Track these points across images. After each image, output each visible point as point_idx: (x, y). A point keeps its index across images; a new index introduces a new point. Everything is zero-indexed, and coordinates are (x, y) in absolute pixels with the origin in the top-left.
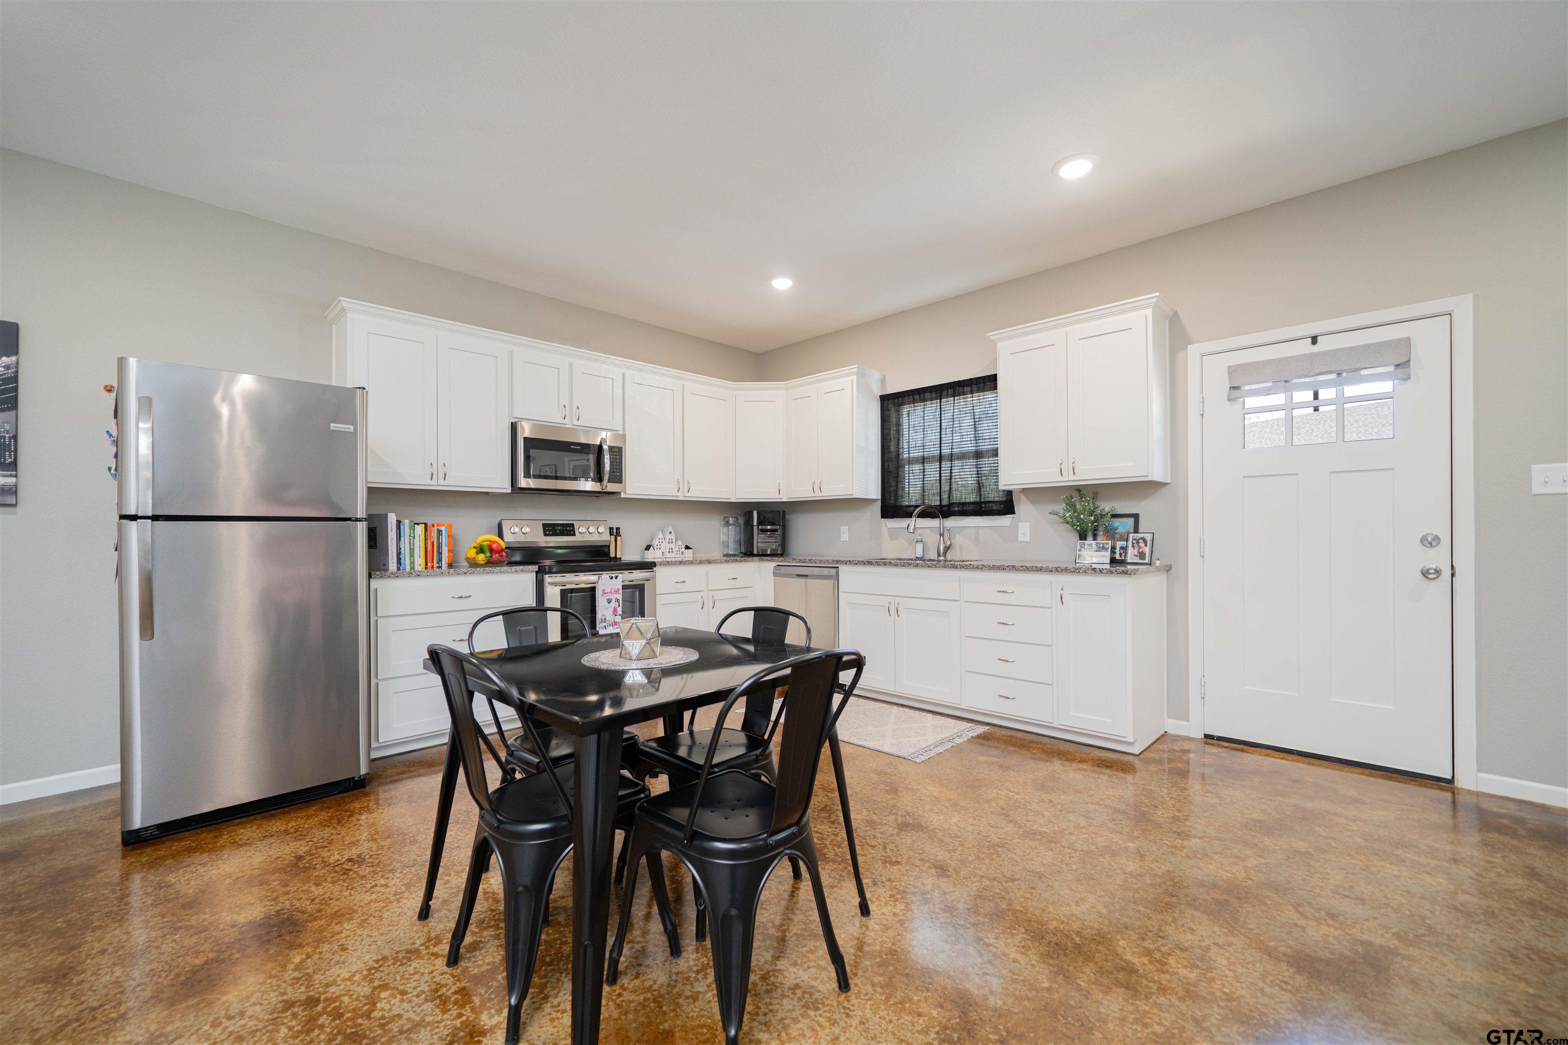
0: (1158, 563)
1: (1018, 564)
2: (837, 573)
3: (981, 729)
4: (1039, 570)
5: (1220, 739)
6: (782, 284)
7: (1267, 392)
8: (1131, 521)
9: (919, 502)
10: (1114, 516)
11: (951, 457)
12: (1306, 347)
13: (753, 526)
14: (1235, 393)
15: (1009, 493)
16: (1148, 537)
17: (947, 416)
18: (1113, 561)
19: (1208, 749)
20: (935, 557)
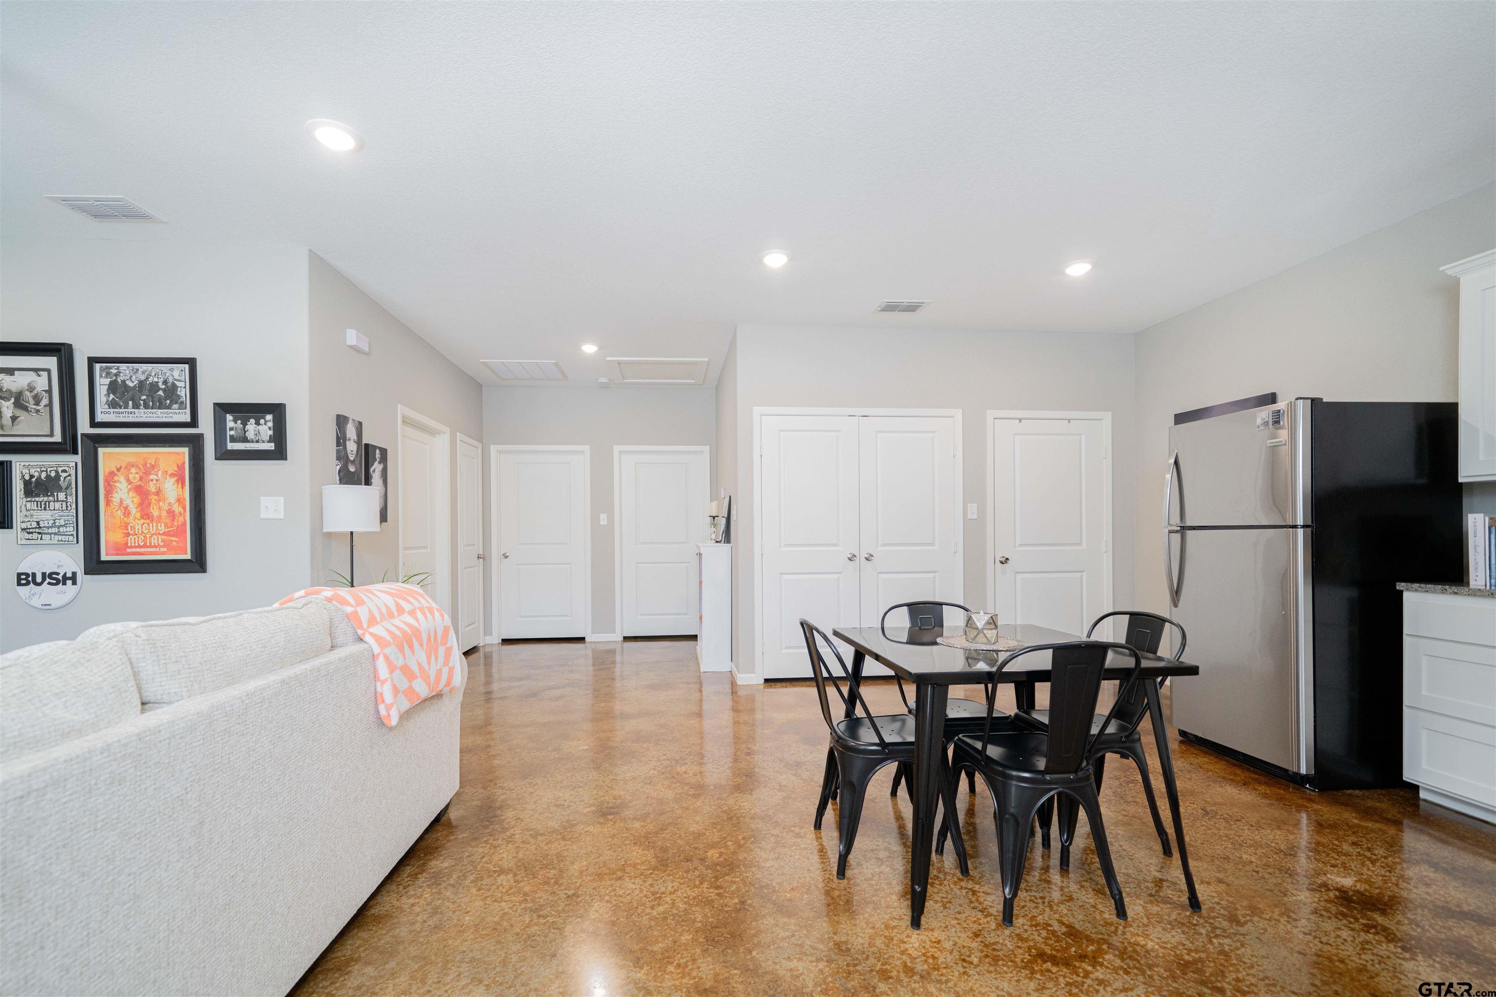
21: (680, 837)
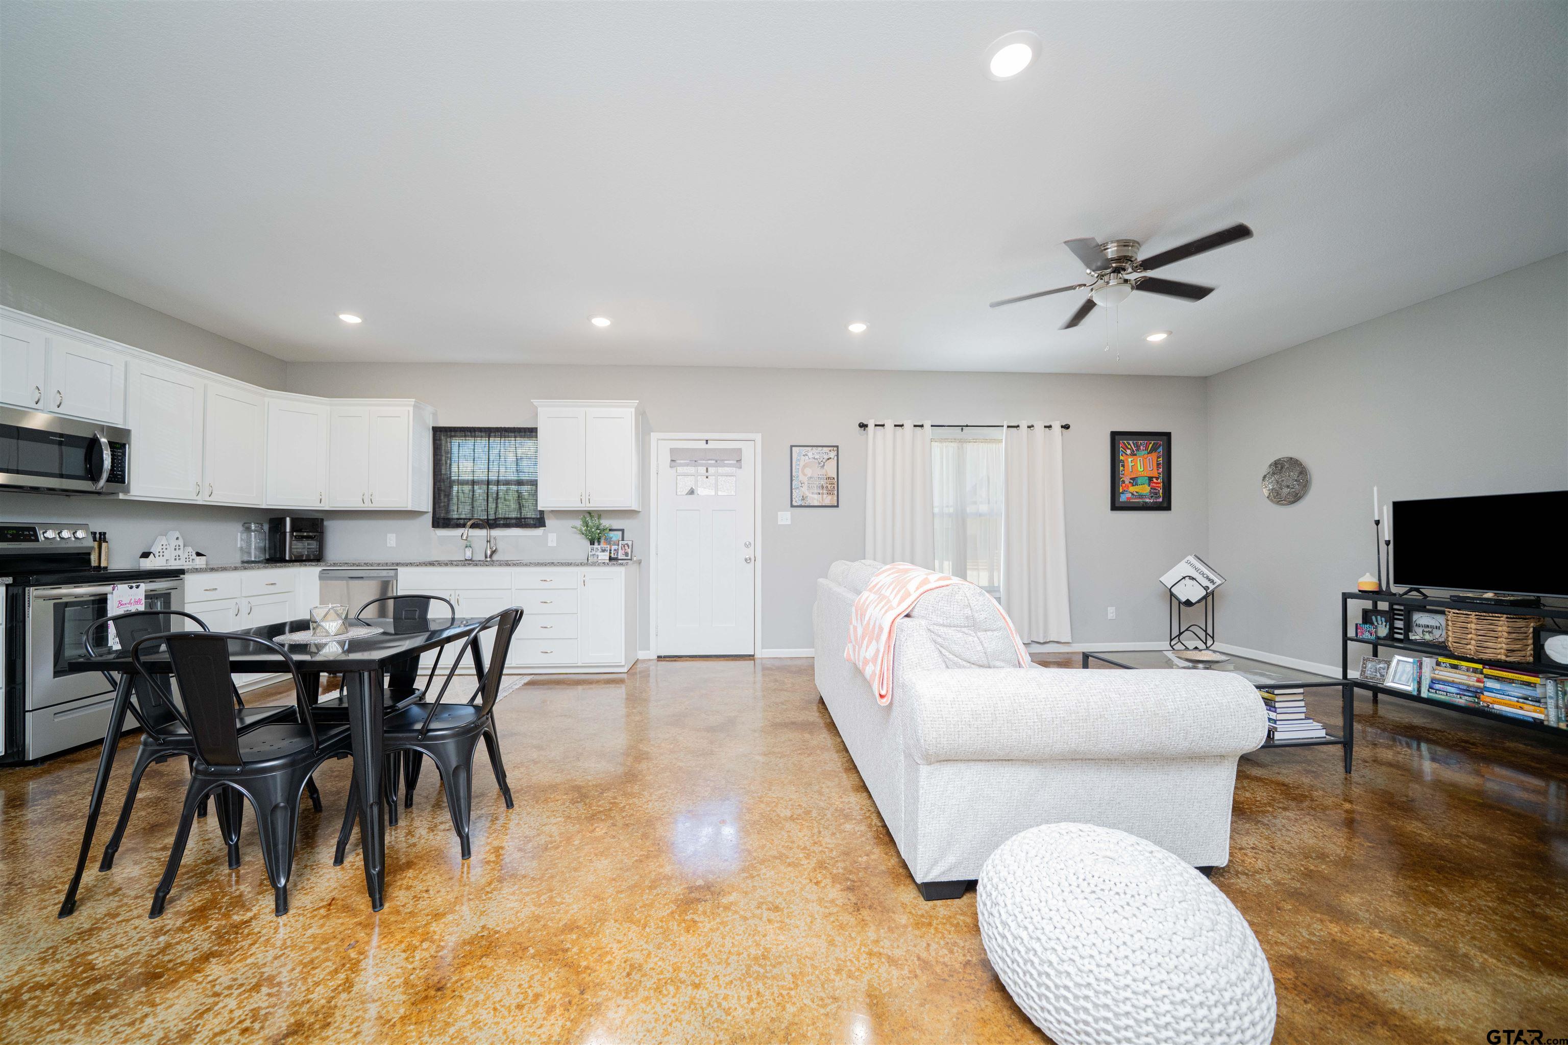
0: (635, 559)
1: (556, 562)
2: (396, 575)
3: (527, 679)
4: (570, 564)
5: (665, 657)
6: (350, 319)
7: (687, 465)
8: (620, 533)
9: (469, 516)
10: (610, 530)
11: (498, 483)
12: (702, 445)
13: (285, 532)
14: (673, 463)
15: (542, 512)
16: (630, 543)
17: (494, 452)
18: (611, 559)
19: (660, 663)
20: (483, 558)
21: (624, 850)
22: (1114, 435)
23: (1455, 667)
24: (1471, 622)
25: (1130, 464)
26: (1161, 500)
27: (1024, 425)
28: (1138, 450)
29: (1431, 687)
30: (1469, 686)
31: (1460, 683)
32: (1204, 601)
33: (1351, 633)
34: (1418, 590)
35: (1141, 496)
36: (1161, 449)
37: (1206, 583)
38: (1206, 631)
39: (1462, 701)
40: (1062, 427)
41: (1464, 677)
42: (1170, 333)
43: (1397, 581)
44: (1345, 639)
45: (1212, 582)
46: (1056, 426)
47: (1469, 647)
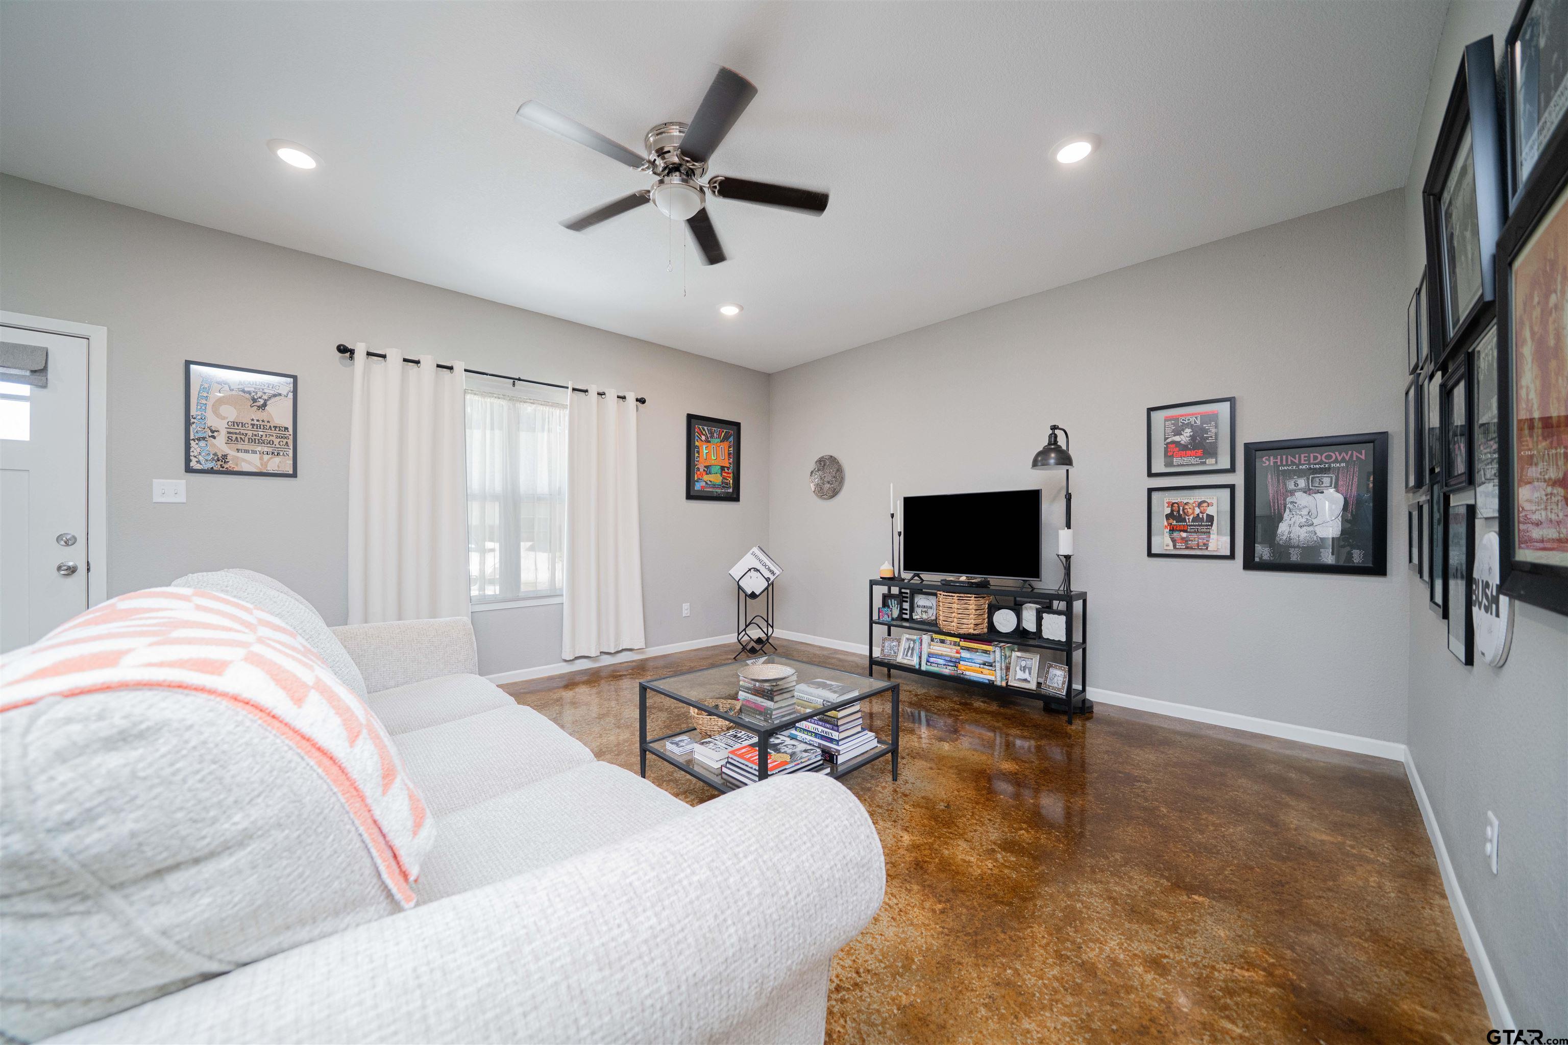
22: (691, 418)
23: (942, 641)
24: (954, 603)
25: (705, 451)
26: (731, 490)
27: (593, 390)
28: (712, 437)
29: (928, 661)
30: (951, 657)
31: (946, 656)
32: (766, 591)
33: (875, 617)
34: (918, 575)
35: (714, 486)
36: (731, 439)
37: (767, 574)
38: (767, 622)
39: (947, 671)
40: (637, 400)
41: (947, 650)
42: (741, 308)
43: (907, 568)
44: (872, 622)
45: (773, 573)
46: (631, 398)
47: (953, 624)
